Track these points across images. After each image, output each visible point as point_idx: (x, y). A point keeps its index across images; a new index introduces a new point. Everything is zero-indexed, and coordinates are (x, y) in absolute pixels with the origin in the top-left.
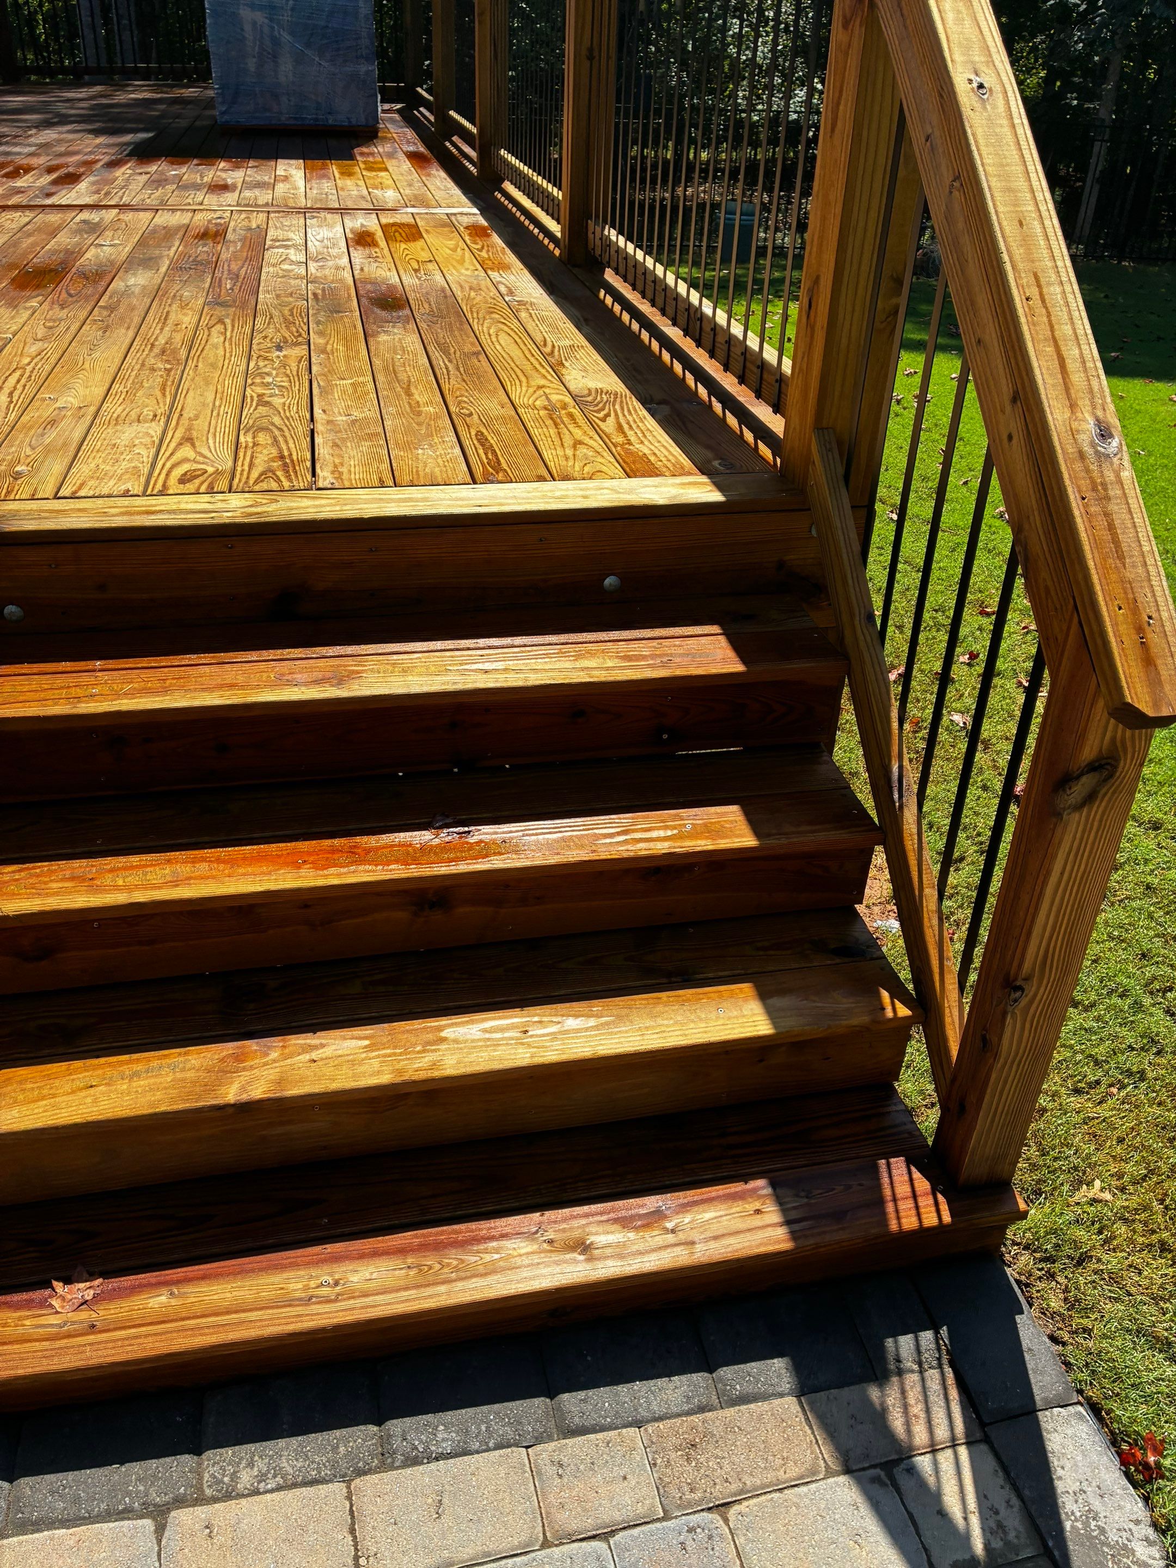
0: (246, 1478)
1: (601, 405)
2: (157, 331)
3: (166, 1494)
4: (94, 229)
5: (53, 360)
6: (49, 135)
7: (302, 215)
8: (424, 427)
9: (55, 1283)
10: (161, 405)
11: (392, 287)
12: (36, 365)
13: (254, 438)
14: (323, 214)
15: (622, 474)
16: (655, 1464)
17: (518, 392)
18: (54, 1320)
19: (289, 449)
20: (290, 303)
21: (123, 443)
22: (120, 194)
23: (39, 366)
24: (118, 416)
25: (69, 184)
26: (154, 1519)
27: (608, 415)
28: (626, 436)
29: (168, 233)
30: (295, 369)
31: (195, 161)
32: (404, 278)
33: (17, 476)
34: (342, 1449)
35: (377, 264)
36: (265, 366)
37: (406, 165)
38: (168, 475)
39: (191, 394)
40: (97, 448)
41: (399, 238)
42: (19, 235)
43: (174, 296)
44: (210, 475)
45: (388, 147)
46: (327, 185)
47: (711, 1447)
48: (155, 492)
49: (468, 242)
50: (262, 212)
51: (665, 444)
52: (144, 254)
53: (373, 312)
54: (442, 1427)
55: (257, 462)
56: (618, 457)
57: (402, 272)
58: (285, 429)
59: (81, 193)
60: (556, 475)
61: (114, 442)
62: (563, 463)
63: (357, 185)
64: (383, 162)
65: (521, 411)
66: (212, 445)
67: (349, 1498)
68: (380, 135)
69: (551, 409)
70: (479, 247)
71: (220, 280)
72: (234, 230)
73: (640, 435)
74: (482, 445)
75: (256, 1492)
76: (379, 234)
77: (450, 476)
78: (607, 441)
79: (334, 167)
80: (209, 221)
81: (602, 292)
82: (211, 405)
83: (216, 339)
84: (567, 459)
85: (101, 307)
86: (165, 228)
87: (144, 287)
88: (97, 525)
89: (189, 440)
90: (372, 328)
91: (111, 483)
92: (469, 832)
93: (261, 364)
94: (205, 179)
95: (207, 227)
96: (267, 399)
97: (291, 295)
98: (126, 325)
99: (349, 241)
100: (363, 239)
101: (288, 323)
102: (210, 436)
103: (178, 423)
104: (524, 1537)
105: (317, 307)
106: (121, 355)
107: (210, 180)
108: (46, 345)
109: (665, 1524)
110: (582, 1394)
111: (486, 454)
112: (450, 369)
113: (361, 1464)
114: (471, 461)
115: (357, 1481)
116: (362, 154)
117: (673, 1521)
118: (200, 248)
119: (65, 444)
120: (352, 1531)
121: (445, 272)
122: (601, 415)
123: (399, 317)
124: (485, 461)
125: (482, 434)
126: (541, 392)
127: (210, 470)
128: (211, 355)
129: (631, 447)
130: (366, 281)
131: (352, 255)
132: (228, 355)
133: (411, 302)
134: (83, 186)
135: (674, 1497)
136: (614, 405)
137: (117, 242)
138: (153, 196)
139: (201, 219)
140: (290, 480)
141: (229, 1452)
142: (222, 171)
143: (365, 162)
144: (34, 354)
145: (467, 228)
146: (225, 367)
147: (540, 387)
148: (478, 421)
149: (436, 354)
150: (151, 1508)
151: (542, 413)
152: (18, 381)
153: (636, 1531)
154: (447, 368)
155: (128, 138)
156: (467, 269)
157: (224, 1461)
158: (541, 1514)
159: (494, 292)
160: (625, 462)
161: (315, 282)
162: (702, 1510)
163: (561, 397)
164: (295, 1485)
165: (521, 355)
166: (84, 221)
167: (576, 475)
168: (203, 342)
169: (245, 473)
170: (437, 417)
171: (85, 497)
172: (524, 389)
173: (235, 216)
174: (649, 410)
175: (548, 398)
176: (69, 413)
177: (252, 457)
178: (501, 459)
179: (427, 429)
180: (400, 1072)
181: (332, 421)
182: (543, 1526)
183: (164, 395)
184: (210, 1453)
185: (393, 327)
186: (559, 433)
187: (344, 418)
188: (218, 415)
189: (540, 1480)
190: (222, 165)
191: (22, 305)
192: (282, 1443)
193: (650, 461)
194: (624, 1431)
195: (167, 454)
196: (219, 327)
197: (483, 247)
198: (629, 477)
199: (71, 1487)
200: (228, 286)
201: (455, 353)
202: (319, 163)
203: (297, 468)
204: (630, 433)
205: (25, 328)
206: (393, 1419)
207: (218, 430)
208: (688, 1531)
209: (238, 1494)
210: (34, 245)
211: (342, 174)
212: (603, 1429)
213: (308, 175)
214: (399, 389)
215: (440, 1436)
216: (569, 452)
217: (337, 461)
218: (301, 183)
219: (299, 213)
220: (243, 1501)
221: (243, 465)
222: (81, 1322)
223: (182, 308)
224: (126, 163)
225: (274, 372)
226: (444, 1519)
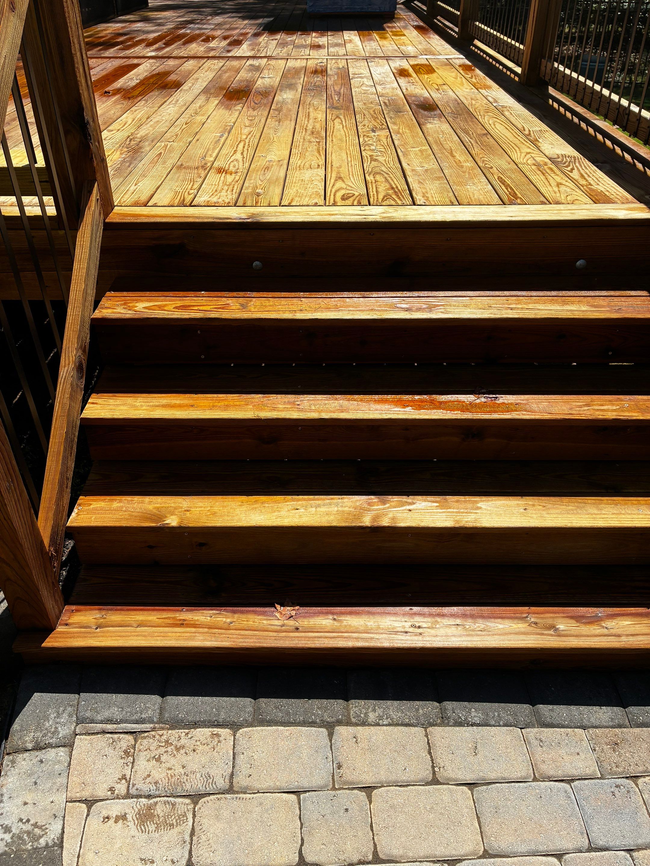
0: (372, 717)
1: (567, 163)
2: (306, 122)
3: (332, 718)
4: (258, 69)
5: (258, 136)
6: (218, 19)
7: (365, 61)
8: (467, 174)
9: (276, 605)
10: (320, 160)
11: (425, 98)
12: (250, 139)
13: (374, 178)
14: (376, 60)
15: (591, 202)
16: (595, 750)
17: (516, 156)
18: (276, 622)
19: (395, 184)
20: (372, 108)
21: (306, 179)
22: (265, 50)
23: (252, 139)
24: (300, 166)
25: (237, 45)
26: (327, 729)
27: (573, 169)
28: (587, 181)
29: (296, 72)
30: (385, 142)
31: (299, 33)
32: (432, 94)
33: (258, 195)
34: (421, 711)
35: (414, 86)
36: (369, 140)
37: (415, 33)
38: (334, 195)
39: (334, 154)
40: (294, 181)
41: (423, 72)
42: (220, 72)
43: (310, 104)
44: (357, 196)
45: (402, 24)
46: (374, 44)
47: (627, 746)
48: (331, 204)
49: (463, 74)
50: (343, 59)
51: (613, 186)
52: (287, 82)
53: (420, 112)
54: (473, 710)
55: (380, 190)
56: (585, 192)
57: (430, 91)
58: (390, 173)
59: (244, 50)
60: (551, 201)
61: (301, 178)
62: (554, 195)
63: (391, 44)
64: (402, 32)
65: (520, 166)
66: (353, 181)
67: (427, 736)
68: (396, 16)
69: (538, 165)
70: (470, 76)
71: (331, 95)
72: (331, 69)
73: (596, 180)
74: (504, 184)
75: (378, 725)
76: (411, 70)
77: (490, 200)
78: (576, 183)
79: (375, 35)
80: (317, 65)
81: (551, 101)
82: (346, 160)
83: (338, 126)
84: (555, 193)
85: (273, 109)
86: (294, 68)
87: (292, 99)
88: (306, 220)
89: (339, 178)
90: (422, 121)
91: (307, 199)
92: (497, 398)
93: (366, 139)
94: (307, 42)
95: (316, 67)
96: (375, 158)
97: (372, 103)
98: (289, 119)
99: (395, 74)
100: (402, 73)
101: (375, 119)
102: (351, 176)
103: (331, 169)
104: (524, 774)
105: (387, 109)
106: (291, 135)
107: (310, 42)
108: (252, 129)
109: (602, 781)
110: (551, 707)
111: (507, 189)
112: (473, 142)
113: (431, 720)
114: (499, 193)
115: (430, 728)
116: (389, 27)
117: (607, 780)
118: (316, 79)
119: (277, 179)
120: (430, 753)
121: (454, 90)
122: (569, 169)
123: (435, 115)
124: (508, 193)
125: (501, 178)
126: (528, 156)
127: (357, 194)
128: (338, 134)
129: (592, 187)
130: (411, 96)
131: (399, 81)
132: (347, 134)
133: (440, 106)
134: (245, 46)
135: (607, 768)
136: (575, 164)
137: (271, 76)
138: (283, 52)
139: (311, 64)
140: (401, 200)
141: (362, 702)
142: (314, 38)
143: (391, 32)
144: (247, 133)
145: (460, 66)
146: (348, 141)
147: (528, 153)
148: (497, 171)
149: (462, 135)
150: (325, 723)
151: (533, 167)
152: (244, 147)
153: (586, 782)
154: (471, 142)
155: (260, 21)
156: (467, 89)
157: (360, 706)
158: (532, 764)
159: (485, 101)
160: (591, 195)
161: (383, 96)
162: (623, 777)
163: (542, 159)
164: (397, 725)
165: (511, 135)
166: (251, 65)
167: (563, 201)
168: (332, 128)
169: (376, 196)
170: (473, 168)
171: (295, 206)
172: (519, 154)
173: (329, 62)
174: (597, 167)
175: (534, 159)
176: (274, 164)
177: (376, 188)
178: (516, 192)
179: (469, 175)
180: (457, 521)
181: (414, 170)
182: (533, 770)
183: (320, 155)
184: (353, 701)
185: (434, 120)
186: (546, 178)
187: (421, 168)
188: (352, 166)
189: (530, 746)
190: (314, 34)
191: (233, 109)
192: (389, 703)
193: (606, 195)
194: (576, 730)
195: (331, 185)
196: (338, 120)
197: (472, 76)
198: (596, 203)
199: (285, 707)
200: (337, 99)
201: (473, 134)
202: (366, 32)
203: (403, 194)
204: (589, 179)
205: (239, 120)
206: (447, 701)
207: (354, 173)
208: (615, 786)
209: (369, 724)
210: (229, 77)
211: (381, 38)
212: (563, 727)
213: (362, 39)
214: (447, 153)
215: (473, 714)
216: (556, 189)
217: (424, 191)
218: (359, 43)
219: (364, 59)
220: (372, 728)
221: (373, 192)
222: (291, 626)
223: (316, 110)
224: (263, 34)
225: (375, 144)
226: (479, 756)
